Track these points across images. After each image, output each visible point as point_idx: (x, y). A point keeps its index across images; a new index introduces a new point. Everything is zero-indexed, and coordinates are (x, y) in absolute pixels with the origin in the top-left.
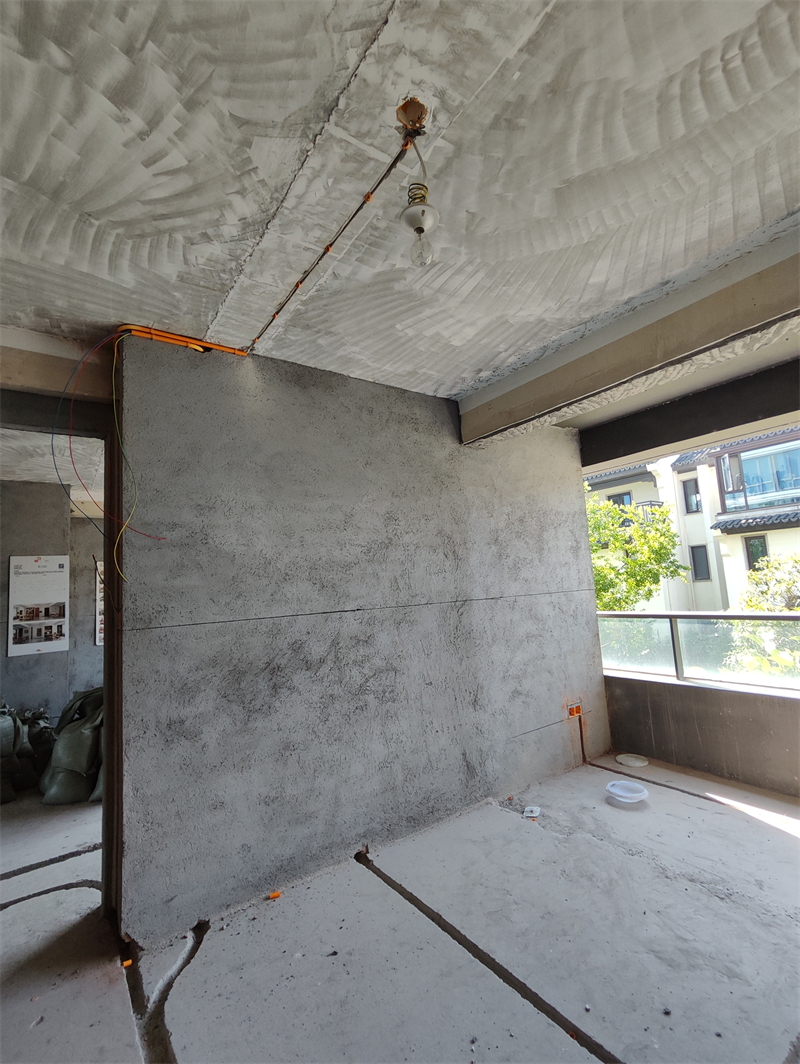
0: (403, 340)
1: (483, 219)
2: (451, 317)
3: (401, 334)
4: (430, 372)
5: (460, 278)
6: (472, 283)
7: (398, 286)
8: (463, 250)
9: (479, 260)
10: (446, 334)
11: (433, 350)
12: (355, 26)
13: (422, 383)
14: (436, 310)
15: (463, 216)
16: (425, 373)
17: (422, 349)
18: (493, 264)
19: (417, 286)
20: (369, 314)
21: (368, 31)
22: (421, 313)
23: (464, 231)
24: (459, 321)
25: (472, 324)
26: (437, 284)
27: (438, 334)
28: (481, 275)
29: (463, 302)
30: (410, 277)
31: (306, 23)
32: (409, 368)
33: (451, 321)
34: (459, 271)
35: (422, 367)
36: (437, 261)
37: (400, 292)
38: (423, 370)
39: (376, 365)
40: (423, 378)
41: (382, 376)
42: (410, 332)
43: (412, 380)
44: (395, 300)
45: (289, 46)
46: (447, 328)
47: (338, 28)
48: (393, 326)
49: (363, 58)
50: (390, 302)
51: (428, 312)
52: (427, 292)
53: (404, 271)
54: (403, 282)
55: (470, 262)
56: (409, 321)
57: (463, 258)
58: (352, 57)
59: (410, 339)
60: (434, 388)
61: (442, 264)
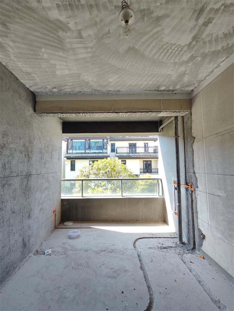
0: (39, 57)
1: (109, 37)
2: (66, 62)
3: (41, 54)
4: (37, 78)
5: (83, 50)
6: (85, 56)
7: (61, 33)
8: (94, 42)
9: (94, 49)
10: (58, 67)
11: (47, 70)
13: (28, 80)
14: (64, 55)
15: (107, 29)
16: (34, 77)
17: (43, 66)
18: (96, 54)
19: (68, 40)
20: (36, 33)
22: (58, 52)
23: (101, 35)
24: (67, 66)
25: (70, 70)
26: (74, 46)
27: (55, 65)
28: (90, 55)
29: (76, 60)
30: (69, 34)
32: (29, 70)
33: (65, 64)
34: (86, 48)
35: (35, 74)
36: (84, 37)
37: (59, 37)
38: (35, 75)
39: (15, 59)
40: (31, 78)
41: (12, 66)
42: (45, 56)
43: (25, 76)
44: (53, 38)
46: (61, 65)
48: (41, 48)
50: (51, 37)
51: (61, 54)
52: (68, 46)
53: (69, 29)
54: (64, 33)
55: (92, 48)
56: (50, 51)
57: (91, 45)
59: (43, 59)
60: (31, 85)
61: (84, 40)
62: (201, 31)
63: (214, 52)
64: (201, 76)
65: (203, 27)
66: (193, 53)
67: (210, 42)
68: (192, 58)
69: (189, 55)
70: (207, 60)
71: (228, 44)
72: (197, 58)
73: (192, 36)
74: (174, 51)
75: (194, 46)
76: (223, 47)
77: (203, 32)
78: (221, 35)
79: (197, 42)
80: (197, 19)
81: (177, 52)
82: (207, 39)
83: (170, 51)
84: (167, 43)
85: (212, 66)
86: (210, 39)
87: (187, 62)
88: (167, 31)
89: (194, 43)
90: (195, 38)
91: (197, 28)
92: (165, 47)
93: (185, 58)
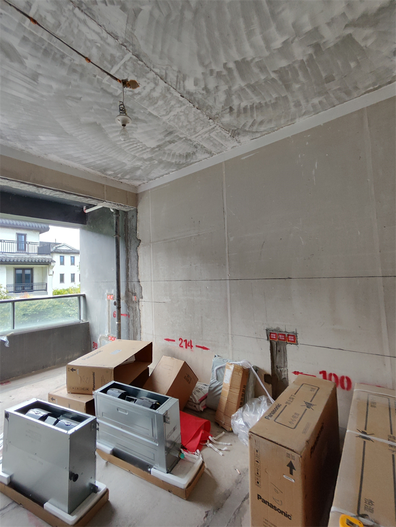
1: (77, 102)
5: (25, 91)
18: (44, 105)
21: (164, 77)
28: (32, 100)
30: (16, 65)
31: (171, 59)
34: (31, 91)
45: (166, 51)
49: (156, 74)
53: (21, 63)
57: (45, 93)
61: (36, 84)
62: (165, 144)
63: (169, 162)
64: (152, 175)
65: (168, 143)
66: (153, 155)
67: (169, 154)
68: (151, 159)
69: (150, 156)
70: (162, 166)
71: (180, 162)
72: (155, 161)
73: (158, 144)
74: (138, 147)
75: (156, 151)
76: (176, 162)
77: (166, 146)
78: (177, 153)
79: (159, 150)
80: (166, 136)
81: (140, 149)
82: (167, 152)
83: (135, 145)
84: (135, 139)
85: (164, 171)
86: (169, 152)
87: (146, 160)
88: (139, 131)
89: (157, 149)
90: (159, 146)
91: (164, 141)
92: (132, 140)
93: (145, 156)
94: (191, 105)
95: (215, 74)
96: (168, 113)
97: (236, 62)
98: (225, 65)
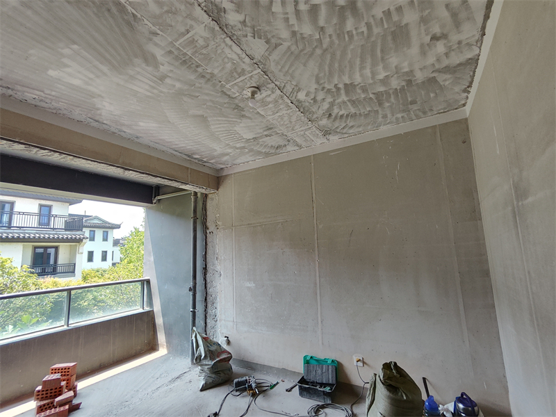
12: (285, 86)
21: (281, 88)
31: (293, 77)
45: (290, 71)
47: (287, 83)
49: (276, 85)
58: (277, 83)
65: (264, 136)
69: (243, 145)
73: (255, 136)
77: (262, 138)
78: (270, 145)
80: (264, 131)
82: (261, 143)
85: (250, 158)
86: (263, 143)
89: (252, 140)
91: (261, 135)
93: (238, 145)
94: (297, 110)
95: (325, 90)
96: (274, 114)
97: (345, 85)
98: (336, 85)
